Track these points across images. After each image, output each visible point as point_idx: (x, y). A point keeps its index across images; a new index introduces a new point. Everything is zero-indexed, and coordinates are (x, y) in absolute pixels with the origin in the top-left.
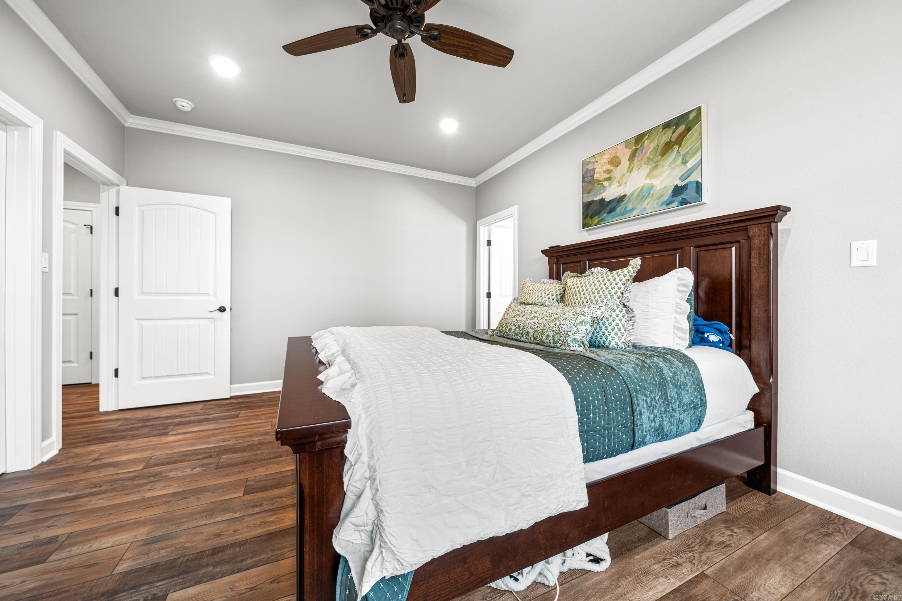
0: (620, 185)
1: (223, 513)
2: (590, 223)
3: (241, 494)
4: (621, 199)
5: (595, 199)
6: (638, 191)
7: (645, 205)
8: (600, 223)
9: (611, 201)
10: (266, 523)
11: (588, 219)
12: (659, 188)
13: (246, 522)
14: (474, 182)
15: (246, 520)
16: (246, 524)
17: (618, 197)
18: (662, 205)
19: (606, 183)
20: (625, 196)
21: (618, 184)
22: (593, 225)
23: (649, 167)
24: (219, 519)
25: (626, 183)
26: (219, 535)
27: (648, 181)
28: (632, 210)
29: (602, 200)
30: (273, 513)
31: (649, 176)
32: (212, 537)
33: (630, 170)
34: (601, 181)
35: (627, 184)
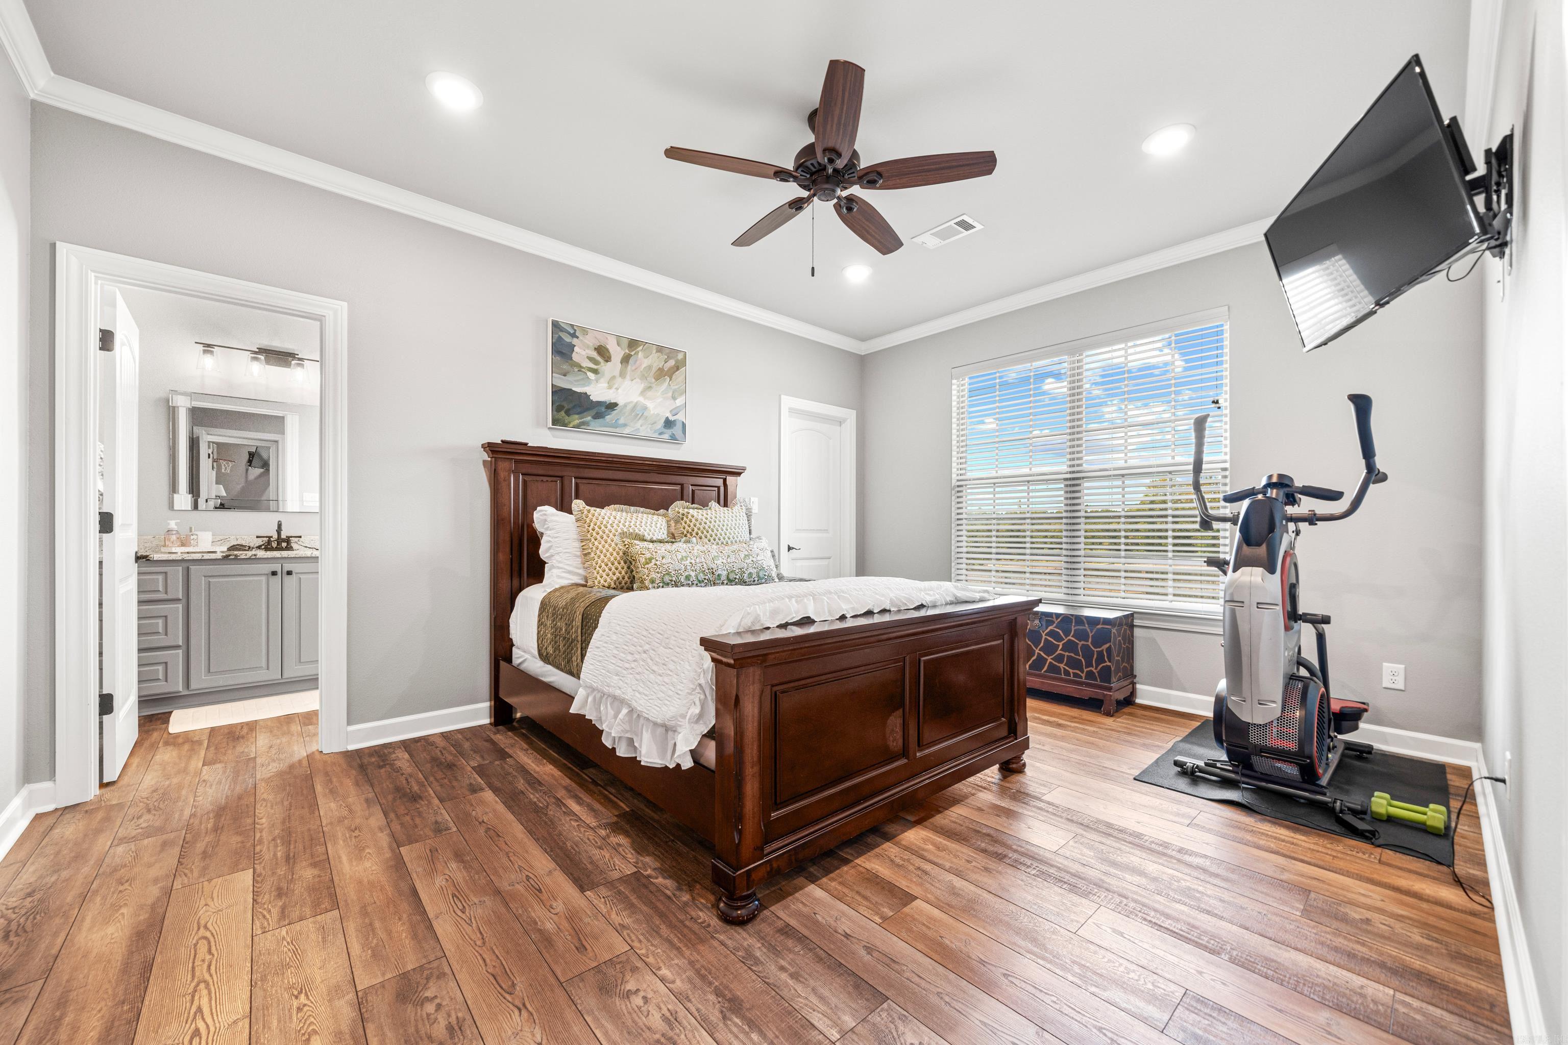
0: (610, 387)
1: (961, 892)
2: (566, 421)
3: (918, 903)
4: (612, 406)
5: (574, 389)
6: (631, 406)
7: (638, 425)
8: (582, 427)
9: (599, 403)
10: (939, 848)
11: (563, 413)
12: (652, 412)
13: (952, 863)
14: (41, 83)
15: (949, 865)
16: (954, 860)
17: (608, 403)
18: (655, 432)
19: (591, 375)
20: (616, 405)
21: (606, 385)
22: (571, 426)
23: (643, 385)
24: (972, 888)
25: (617, 389)
26: (986, 869)
27: (641, 399)
28: (625, 425)
29: (586, 396)
30: (921, 852)
31: (643, 393)
32: (994, 872)
33: (622, 374)
34: (583, 368)
35: (619, 391)
